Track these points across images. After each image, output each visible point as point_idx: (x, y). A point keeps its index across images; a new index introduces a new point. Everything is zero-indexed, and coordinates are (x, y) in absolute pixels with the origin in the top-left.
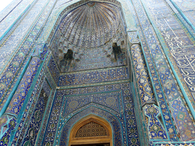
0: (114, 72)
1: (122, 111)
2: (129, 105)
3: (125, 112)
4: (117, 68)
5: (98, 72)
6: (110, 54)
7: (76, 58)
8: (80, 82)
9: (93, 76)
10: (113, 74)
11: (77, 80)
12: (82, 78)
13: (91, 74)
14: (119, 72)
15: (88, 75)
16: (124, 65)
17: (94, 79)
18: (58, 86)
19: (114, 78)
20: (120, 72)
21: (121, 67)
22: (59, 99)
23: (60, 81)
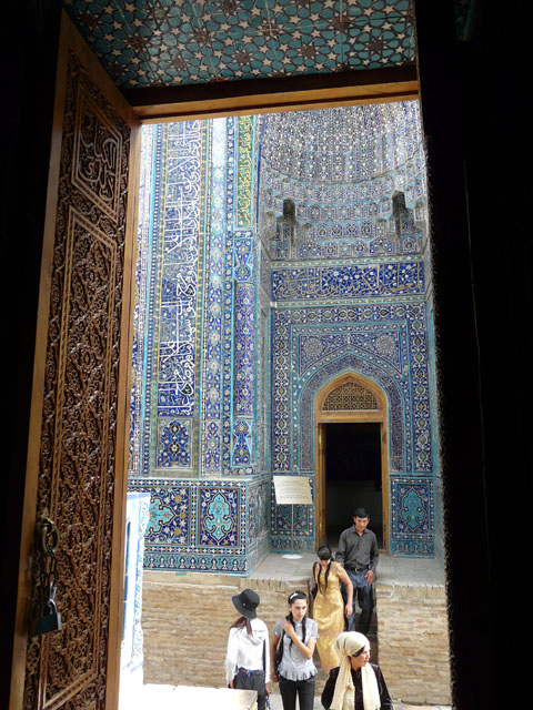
0: (394, 272)
1: (406, 368)
2: (419, 357)
3: (412, 371)
4: (401, 259)
5: (359, 267)
6: (387, 218)
7: (302, 223)
8: (319, 292)
9: (346, 278)
10: (391, 278)
11: (313, 286)
12: (324, 283)
13: (342, 272)
14: (403, 271)
15: (336, 274)
16: (415, 253)
17: (349, 288)
18: (274, 300)
19: (393, 290)
20: (408, 272)
21: (409, 258)
22: (282, 333)
23: (275, 285)
